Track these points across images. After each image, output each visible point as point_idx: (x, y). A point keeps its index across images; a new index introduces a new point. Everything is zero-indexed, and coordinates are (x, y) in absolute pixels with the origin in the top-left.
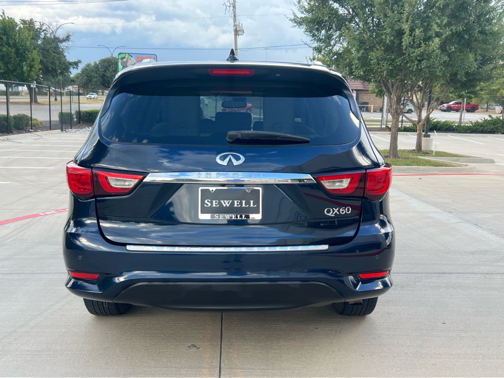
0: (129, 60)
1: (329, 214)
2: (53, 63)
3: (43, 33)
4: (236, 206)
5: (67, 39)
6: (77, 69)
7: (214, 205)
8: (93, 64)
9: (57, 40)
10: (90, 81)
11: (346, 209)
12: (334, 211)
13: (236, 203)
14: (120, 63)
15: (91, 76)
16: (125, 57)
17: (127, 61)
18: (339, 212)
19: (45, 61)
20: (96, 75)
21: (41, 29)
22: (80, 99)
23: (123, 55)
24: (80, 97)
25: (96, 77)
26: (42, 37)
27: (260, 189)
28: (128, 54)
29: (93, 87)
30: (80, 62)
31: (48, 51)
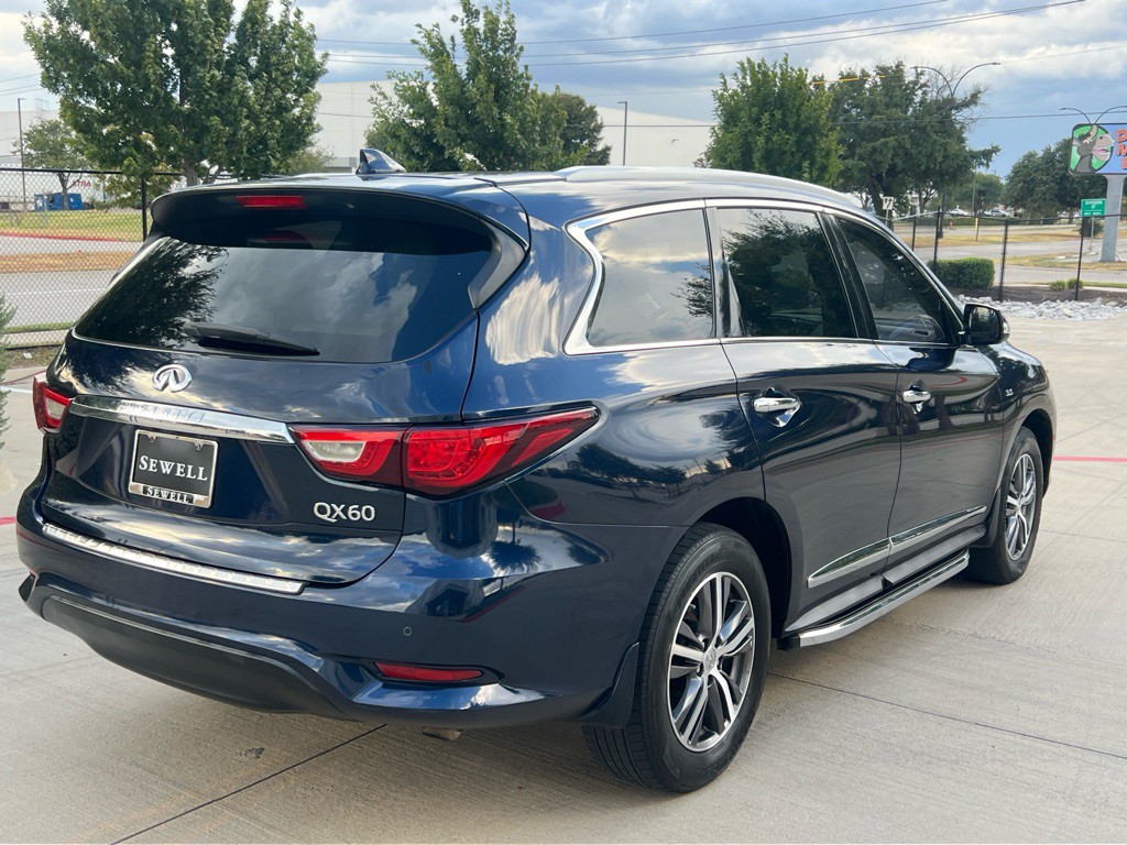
0: (1098, 141)
1: (325, 517)
2: (930, 156)
3: (919, 92)
4: (178, 474)
5: (973, 99)
6: (988, 166)
7: (151, 469)
8: (1041, 154)
9: (950, 104)
10: (1030, 192)
11: (363, 512)
12: (333, 511)
13: (179, 470)
14: (1074, 149)
15: (1033, 180)
16: (1088, 135)
17: (1093, 143)
18: (346, 513)
19: (913, 151)
20: (1044, 178)
21: (915, 83)
22: (1009, 233)
23: (1084, 130)
24: (1010, 228)
25: (1045, 183)
26: (917, 100)
27: (215, 444)
28: (1098, 126)
29: (1036, 205)
30: (995, 150)
31: (923, 130)
